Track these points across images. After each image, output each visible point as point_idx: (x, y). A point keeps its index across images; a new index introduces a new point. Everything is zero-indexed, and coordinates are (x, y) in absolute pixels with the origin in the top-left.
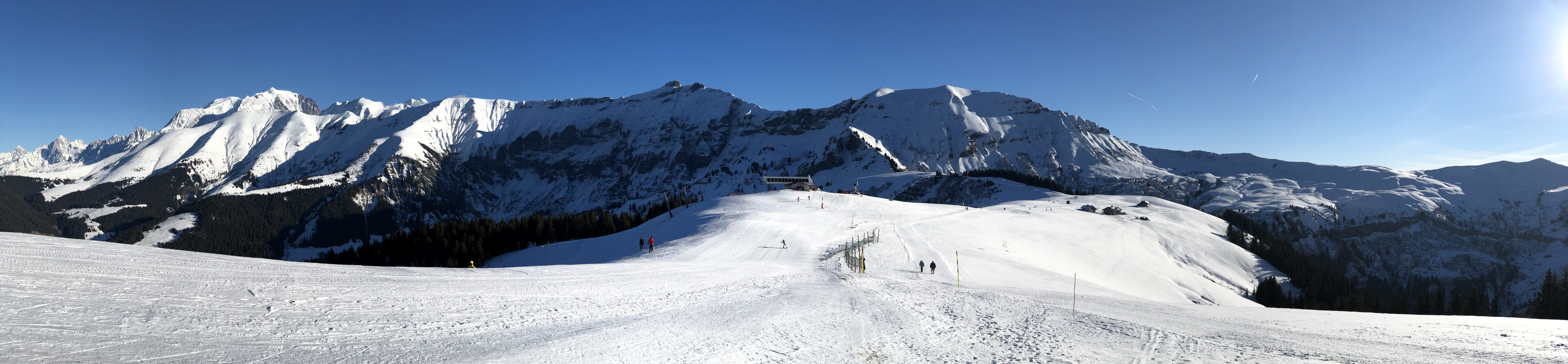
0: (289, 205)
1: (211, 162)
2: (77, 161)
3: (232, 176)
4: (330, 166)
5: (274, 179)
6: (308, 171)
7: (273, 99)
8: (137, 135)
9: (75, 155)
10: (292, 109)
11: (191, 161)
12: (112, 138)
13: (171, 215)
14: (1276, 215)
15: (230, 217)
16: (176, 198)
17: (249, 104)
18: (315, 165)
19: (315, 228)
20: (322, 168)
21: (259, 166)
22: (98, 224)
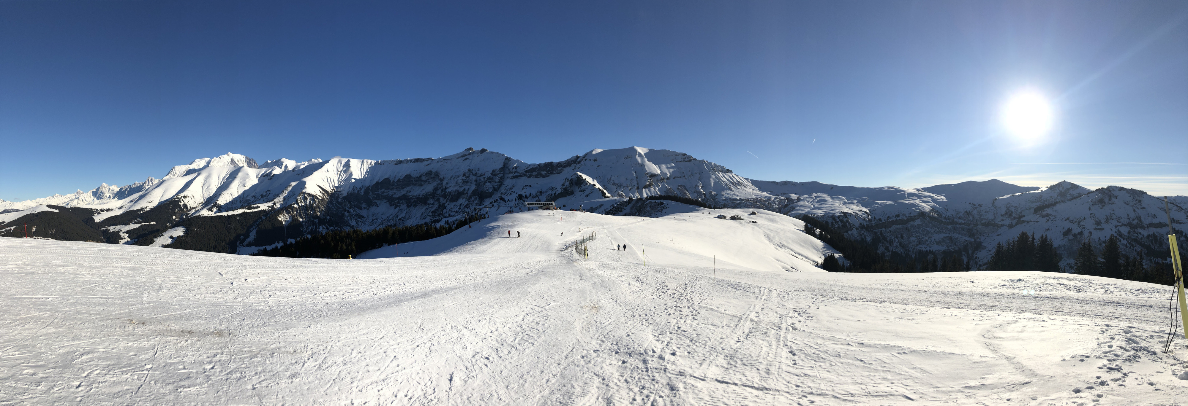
0: (239, 221)
2: (114, 197)
3: (206, 204)
4: (264, 198)
5: (230, 206)
6: (251, 202)
7: (229, 159)
8: (149, 182)
9: (113, 194)
10: (241, 165)
11: (181, 196)
12: (135, 184)
13: (170, 228)
14: (833, 217)
15: (205, 229)
16: (173, 218)
17: (215, 162)
18: (255, 198)
19: (255, 235)
21: (221, 198)
22: (127, 235)
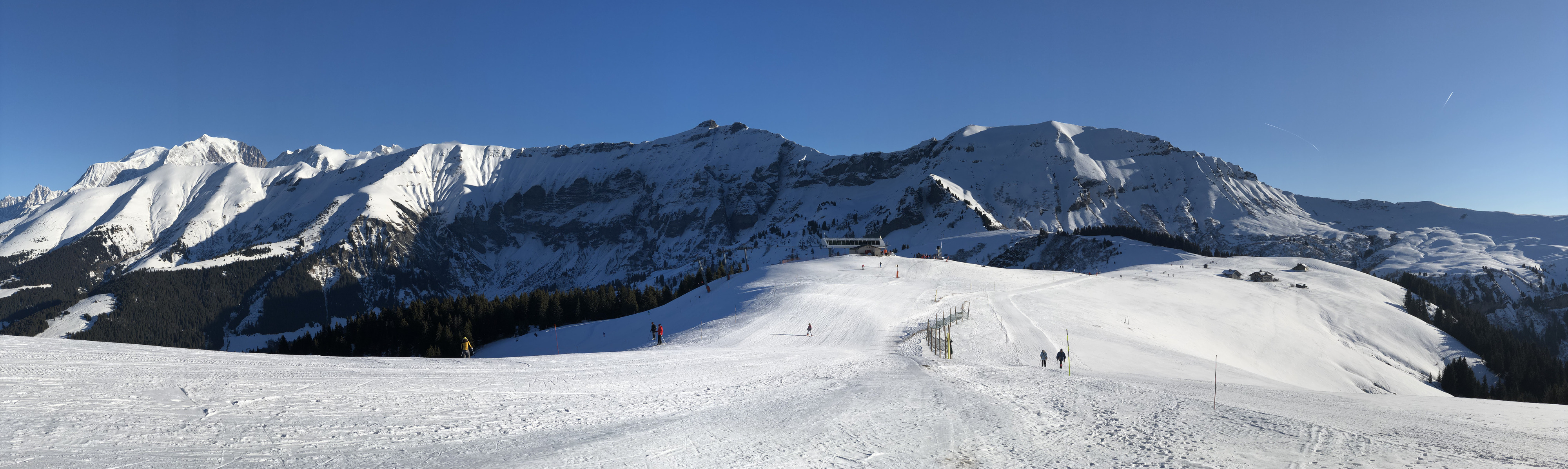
0: (229, 281)
1: (132, 229)
3: (158, 247)
4: (280, 232)
5: (209, 249)
6: (252, 238)
7: (205, 149)
8: (37, 196)
10: (231, 161)
11: (107, 229)
13: (83, 297)
14: (1466, 279)
15: (156, 299)
16: (89, 276)
17: (177, 155)
18: (261, 230)
19: (262, 310)
20: (270, 234)
21: (190, 233)
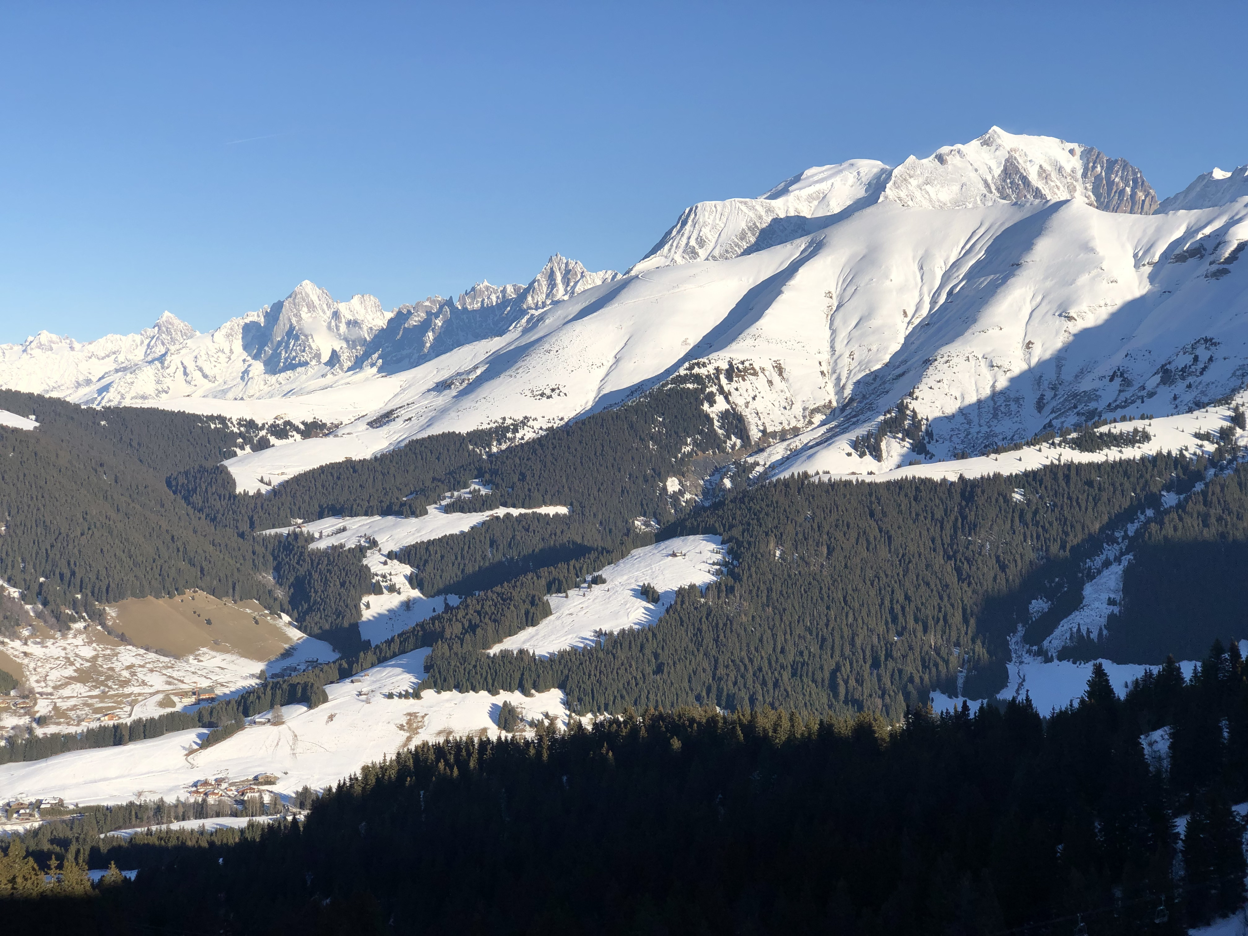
2: (358, 364)
3: (848, 419)
5: (985, 429)
7: (994, 165)
8: (552, 284)
9: (351, 343)
10: (1063, 195)
12: (473, 292)
21: (936, 386)
